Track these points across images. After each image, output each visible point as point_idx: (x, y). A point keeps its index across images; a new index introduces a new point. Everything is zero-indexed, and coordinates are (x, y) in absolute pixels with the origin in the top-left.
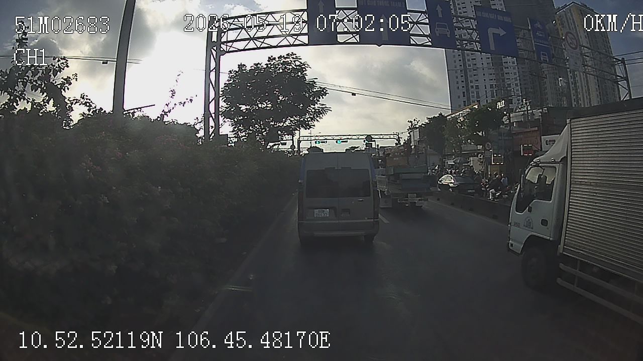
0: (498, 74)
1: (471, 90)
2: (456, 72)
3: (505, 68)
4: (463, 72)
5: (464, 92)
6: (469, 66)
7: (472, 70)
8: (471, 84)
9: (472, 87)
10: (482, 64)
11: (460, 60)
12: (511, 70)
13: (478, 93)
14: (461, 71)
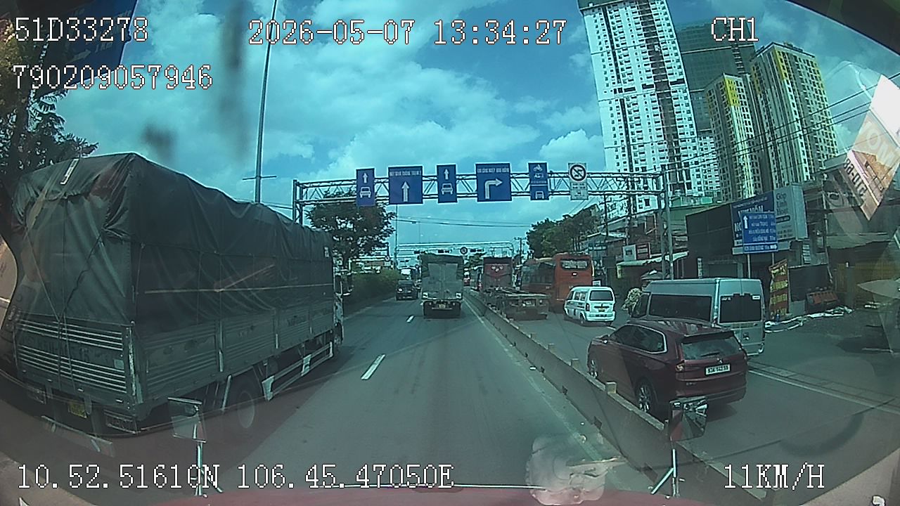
0: (671, 151)
2: (617, 151)
3: (681, 141)
4: (626, 149)
6: (634, 141)
7: (637, 146)
8: (635, 166)
9: (637, 169)
10: (651, 137)
11: (622, 134)
12: (689, 144)
14: (623, 148)
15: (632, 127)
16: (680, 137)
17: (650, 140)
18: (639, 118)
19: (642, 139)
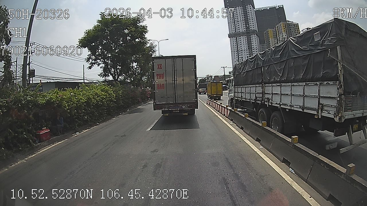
1: (240, 58)
2: (234, 52)
4: (237, 52)
5: (237, 60)
7: (240, 51)
8: (239, 57)
9: (240, 57)
11: (236, 47)
13: (242, 59)
14: (236, 51)
15: (239, 45)
16: (253, 48)
17: (244, 49)
18: (241, 43)
19: (241, 49)
